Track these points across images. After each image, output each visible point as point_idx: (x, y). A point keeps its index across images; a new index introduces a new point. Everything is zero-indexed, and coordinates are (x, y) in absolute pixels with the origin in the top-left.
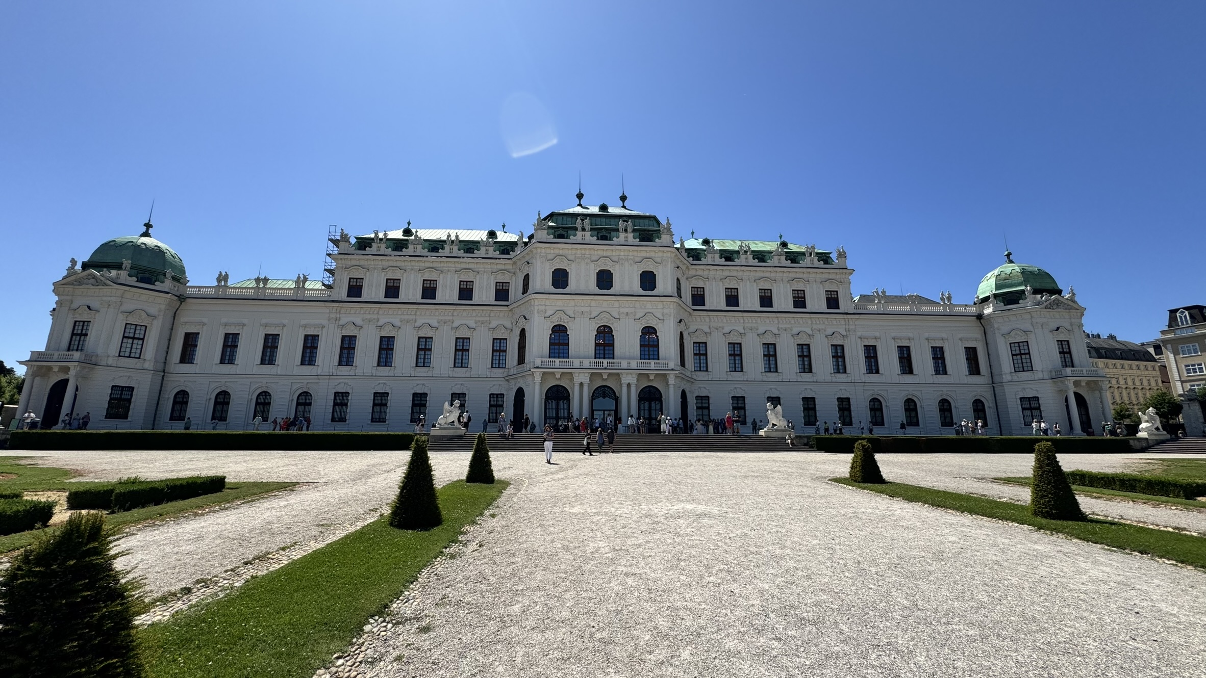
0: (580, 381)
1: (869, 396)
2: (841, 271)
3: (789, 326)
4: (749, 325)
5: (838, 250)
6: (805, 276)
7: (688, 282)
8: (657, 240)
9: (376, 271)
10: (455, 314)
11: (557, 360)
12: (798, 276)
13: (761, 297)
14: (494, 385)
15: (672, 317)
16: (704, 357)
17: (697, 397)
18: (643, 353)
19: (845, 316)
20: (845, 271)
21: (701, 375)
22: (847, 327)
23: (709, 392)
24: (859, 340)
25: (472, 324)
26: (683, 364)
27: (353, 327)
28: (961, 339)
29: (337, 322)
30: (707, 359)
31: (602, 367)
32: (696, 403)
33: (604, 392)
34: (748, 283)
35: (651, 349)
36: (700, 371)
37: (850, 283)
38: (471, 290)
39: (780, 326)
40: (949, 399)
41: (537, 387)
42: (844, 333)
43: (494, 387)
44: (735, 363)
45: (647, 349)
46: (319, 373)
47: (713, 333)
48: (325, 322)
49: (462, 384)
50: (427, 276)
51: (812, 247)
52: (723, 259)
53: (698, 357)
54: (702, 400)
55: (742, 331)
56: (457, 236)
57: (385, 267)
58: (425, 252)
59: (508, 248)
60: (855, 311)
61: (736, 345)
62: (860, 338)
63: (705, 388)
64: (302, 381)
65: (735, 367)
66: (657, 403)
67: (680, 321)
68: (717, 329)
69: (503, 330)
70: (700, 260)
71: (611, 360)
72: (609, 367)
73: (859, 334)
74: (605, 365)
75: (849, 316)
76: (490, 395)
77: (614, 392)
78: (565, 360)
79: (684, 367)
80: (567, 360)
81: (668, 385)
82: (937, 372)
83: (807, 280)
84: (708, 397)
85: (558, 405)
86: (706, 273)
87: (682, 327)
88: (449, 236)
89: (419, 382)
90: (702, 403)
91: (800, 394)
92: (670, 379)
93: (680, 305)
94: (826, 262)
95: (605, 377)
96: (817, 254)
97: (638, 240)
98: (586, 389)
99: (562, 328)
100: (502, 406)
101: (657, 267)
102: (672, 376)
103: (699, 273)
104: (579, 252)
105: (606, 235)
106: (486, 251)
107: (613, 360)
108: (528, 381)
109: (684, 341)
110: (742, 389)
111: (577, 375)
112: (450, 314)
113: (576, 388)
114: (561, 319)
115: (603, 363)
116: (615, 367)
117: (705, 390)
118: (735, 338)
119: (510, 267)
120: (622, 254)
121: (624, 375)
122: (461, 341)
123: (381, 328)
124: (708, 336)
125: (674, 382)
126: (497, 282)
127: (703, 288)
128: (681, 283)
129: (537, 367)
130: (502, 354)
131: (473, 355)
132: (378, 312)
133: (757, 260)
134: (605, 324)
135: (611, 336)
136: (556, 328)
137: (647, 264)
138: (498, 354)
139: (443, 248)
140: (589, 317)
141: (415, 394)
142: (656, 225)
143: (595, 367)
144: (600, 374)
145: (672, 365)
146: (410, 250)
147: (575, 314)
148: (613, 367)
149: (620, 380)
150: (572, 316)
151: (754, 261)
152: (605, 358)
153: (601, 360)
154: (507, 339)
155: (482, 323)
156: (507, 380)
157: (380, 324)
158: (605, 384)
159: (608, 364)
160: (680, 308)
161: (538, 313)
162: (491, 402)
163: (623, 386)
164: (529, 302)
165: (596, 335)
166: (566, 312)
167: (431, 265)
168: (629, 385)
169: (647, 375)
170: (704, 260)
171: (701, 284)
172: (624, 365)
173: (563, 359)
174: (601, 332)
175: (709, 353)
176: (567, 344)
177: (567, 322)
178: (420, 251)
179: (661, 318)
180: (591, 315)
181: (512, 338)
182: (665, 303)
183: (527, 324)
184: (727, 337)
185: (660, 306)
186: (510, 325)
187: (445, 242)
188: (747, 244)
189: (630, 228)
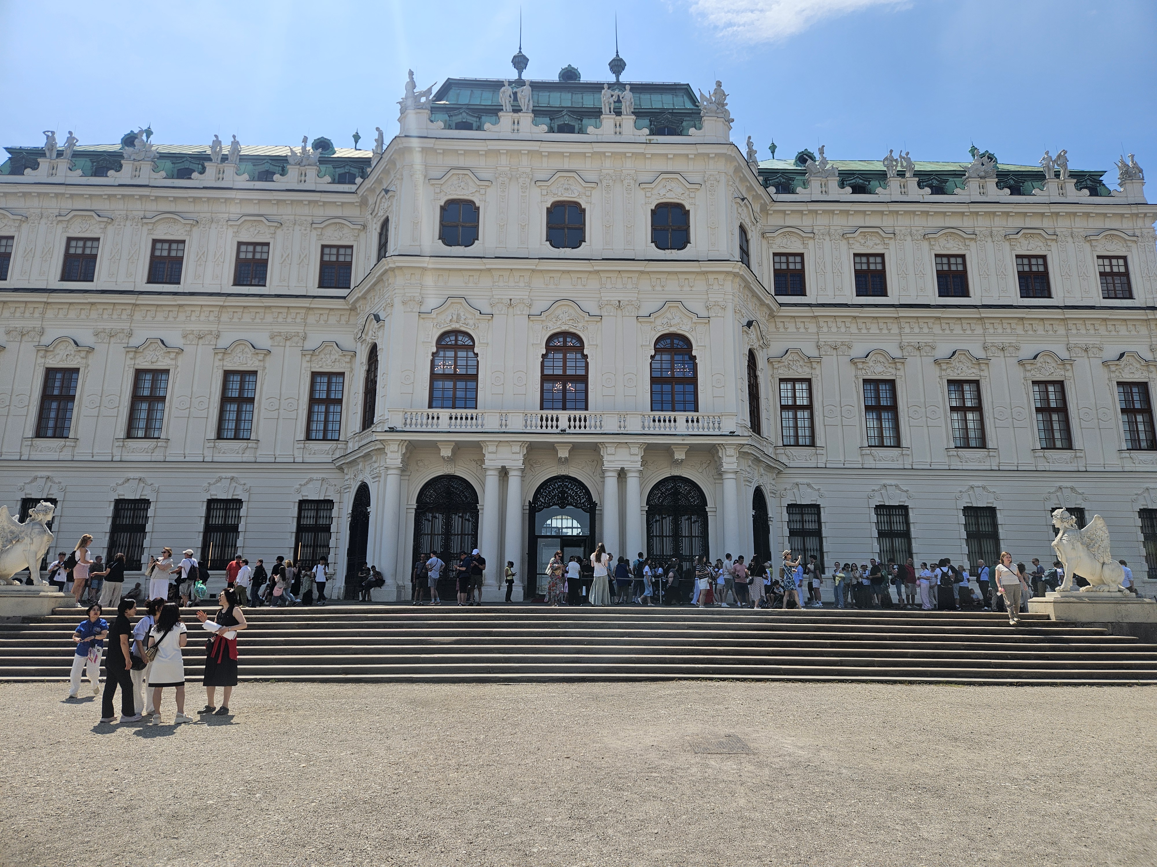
0: (499, 464)
2: (1134, 210)
3: (1013, 340)
4: (914, 340)
5: (1123, 162)
6: (1046, 223)
7: (764, 242)
8: (692, 131)
9: (43, 221)
10: (225, 317)
11: (444, 414)
12: (1030, 223)
13: (941, 275)
14: (311, 480)
15: (730, 312)
16: (806, 414)
17: (789, 506)
18: (658, 398)
19: (1151, 314)
20: (1142, 209)
21: (800, 456)
22: (1155, 341)
23: (821, 496)
25: (264, 342)
26: (756, 425)
30: (812, 418)
31: (554, 430)
32: (789, 522)
33: (563, 492)
34: (908, 242)
35: (678, 388)
36: (797, 445)
38: (264, 264)
39: (990, 339)
41: (392, 480)
42: (1149, 356)
43: (310, 486)
44: (881, 429)
45: (667, 388)
47: (825, 359)
49: (232, 479)
50: (162, 232)
51: (1059, 156)
52: (849, 189)
53: (791, 414)
54: (802, 514)
55: (896, 353)
56: (235, 144)
57: (63, 213)
58: (159, 178)
59: (354, 171)
61: (882, 387)
63: (808, 485)
65: (881, 437)
66: (694, 518)
67: (749, 324)
68: (835, 348)
69: (336, 354)
70: (793, 192)
71: (578, 413)
72: (572, 430)
74: (563, 423)
76: (301, 502)
77: (588, 492)
78: (464, 412)
79: (759, 433)
80: (469, 412)
81: (720, 474)
83: (1051, 232)
84: (817, 507)
85: (448, 524)
86: (807, 221)
87: (753, 338)
88: (217, 142)
89: (131, 475)
90: (802, 522)
91: (1046, 499)
92: (725, 460)
93: (747, 286)
94: (1094, 192)
95: (563, 453)
96: (1073, 175)
97: (647, 131)
98: (514, 482)
99: (460, 338)
100: (327, 529)
101: (692, 195)
102: (731, 451)
103: (791, 221)
104: (504, 160)
105: (572, 123)
106: (303, 178)
107: (583, 413)
108: (376, 465)
109: (759, 373)
110: (900, 489)
111: (492, 448)
112: (212, 318)
113: (492, 482)
114: (458, 315)
115: (557, 420)
116: (588, 430)
117: (809, 490)
118: (879, 368)
119: (352, 212)
120: (608, 163)
121: (611, 450)
122: (237, 378)
123: (46, 349)
124: (815, 365)
125: (734, 466)
126: (323, 247)
127: (802, 255)
128: (749, 236)
129: (392, 430)
130: (332, 408)
131: (263, 410)
132: (43, 314)
133: (928, 190)
134: (565, 328)
135: (579, 356)
136: (448, 340)
137: (668, 188)
138: (323, 408)
139: (202, 171)
140: (526, 312)
141: (119, 504)
142: (689, 105)
143: (539, 430)
144: (552, 447)
145: (729, 425)
146: (125, 175)
147: (492, 305)
148: (583, 430)
149: (600, 461)
150: (486, 309)
151: (922, 192)
152: (564, 408)
153: (555, 413)
154: (343, 374)
155: (287, 339)
156: (340, 468)
157: (46, 340)
158: (563, 471)
159: (572, 423)
160: (747, 292)
161: (404, 303)
162: (304, 522)
163: (607, 474)
164: (385, 278)
165: (543, 356)
166: (472, 302)
167: (172, 208)
168: (622, 474)
169: (668, 450)
170: (802, 193)
171: (795, 247)
172: (611, 425)
173: (459, 412)
174: (557, 349)
175: (816, 405)
176: (475, 377)
177: (471, 322)
178: (146, 175)
179: (703, 313)
180: (530, 306)
181: (352, 370)
182: (711, 277)
183: (380, 334)
184: (860, 366)
185: (700, 285)
186: (347, 341)
187: (208, 158)
188: (904, 155)
189: (628, 103)
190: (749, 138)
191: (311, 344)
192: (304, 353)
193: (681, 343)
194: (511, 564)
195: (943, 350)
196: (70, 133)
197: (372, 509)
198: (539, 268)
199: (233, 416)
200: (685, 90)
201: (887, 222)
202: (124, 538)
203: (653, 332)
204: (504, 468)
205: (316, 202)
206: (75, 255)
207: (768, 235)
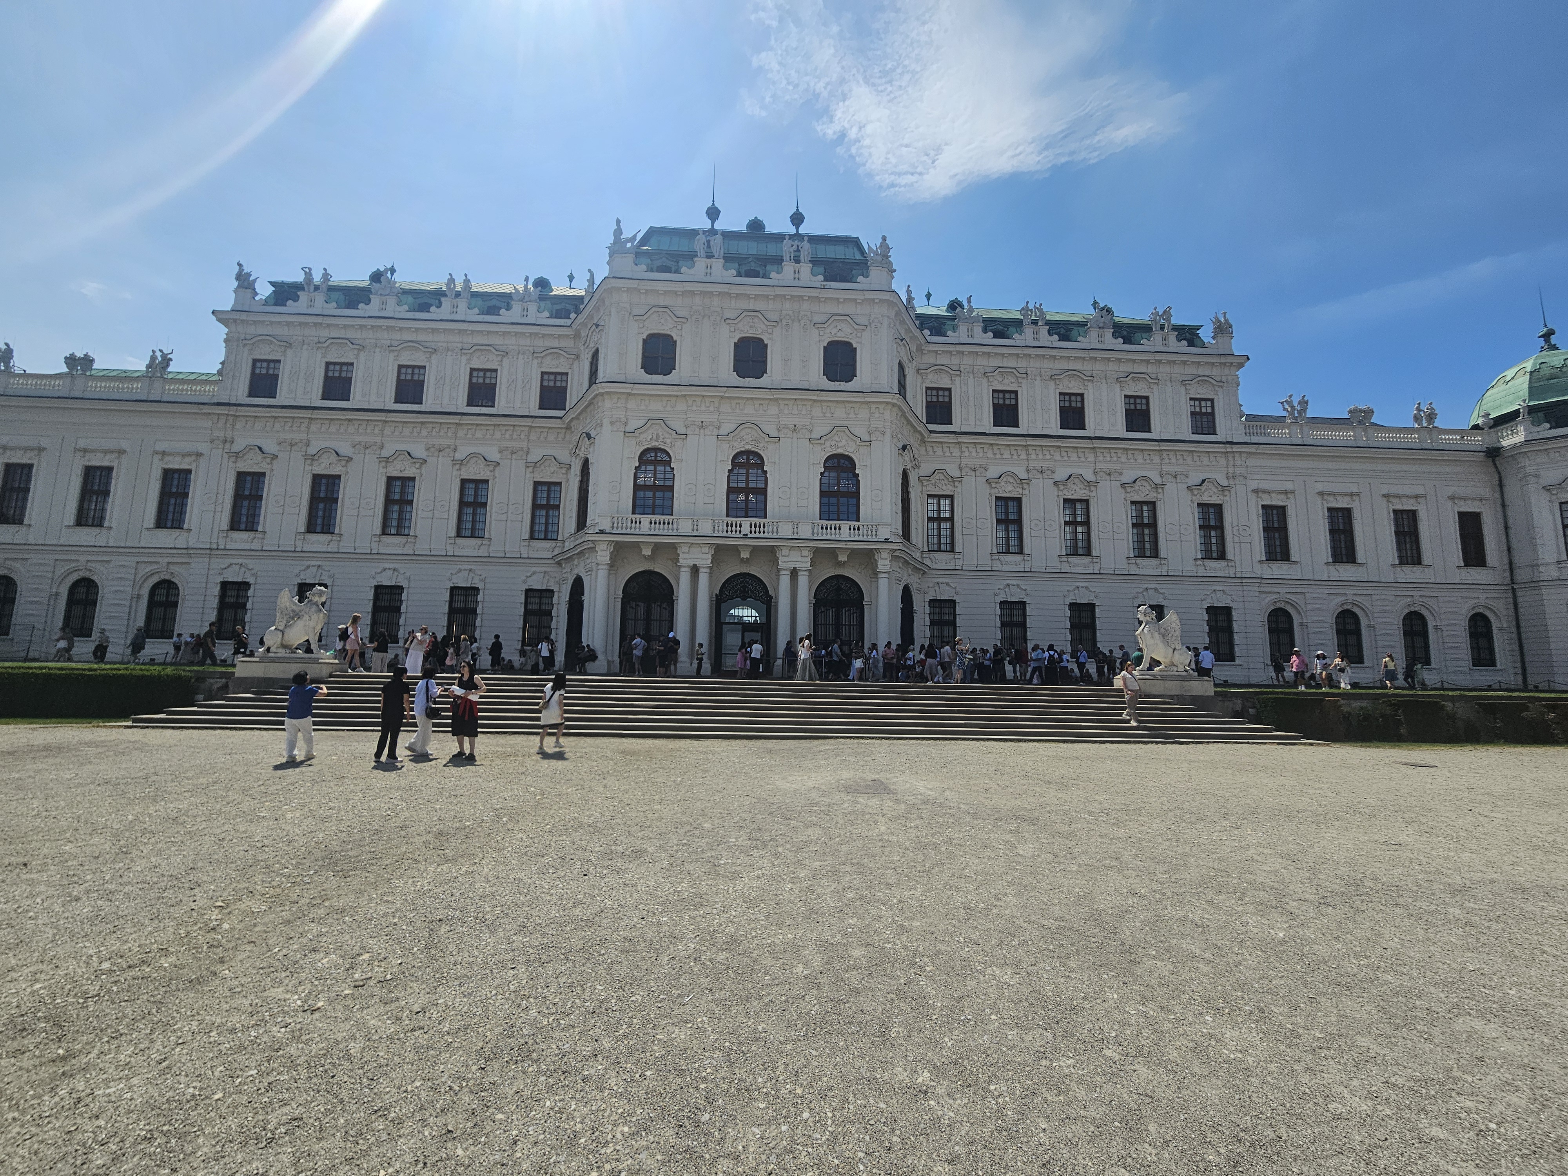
0: (691, 562)
1: (1267, 603)
2: (1221, 360)
3: (1118, 467)
4: (1038, 465)
5: (1215, 320)
6: (1150, 369)
7: (919, 377)
8: (860, 278)
9: (305, 347)
10: (460, 434)
11: (645, 519)
12: (1138, 368)
13: (1062, 410)
14: (535, 573)
15: (888, 437)
16: (948, 525)
17: (931, 601)
18: (825, 509)
19: (1229, 448)
20: (1228, 360)
21: (942, 560)
22: (1231, 470)
23: (957, 593)
24: (1254, 496)
25: (494, 455)
26: (906, 533)
27: (259, 456)
28: (1452, 498)
29: (228, 446)
30: (952, 529)
31: (738, 534)
32: (930, 614)
33: (745, 587)
34: (1038, 382)
35: (843, 500)
36: (939, 550)
37: (1238, 385)
38: (493, 387)
39: (1099, 466)
40: (1424, 612)
41: (602, 574)
42: (1225, 483)
43: (534, 577)
44: (1008, 538)
45: (833, 500)
46: (191, 545)
47: (965, 479)
48: (203, 447)
49: (470, 570)
50: (406, 359)
52: (991, 334)
53: (935, 524)
54: (941, 608)
55: (1023, 475)
56: (467, 281)
57: (322, 340)
58: (402, 311)
59: (568, 307)
60: (1246, 439)
61: (1010, 503)
62: (1256, 491)
63: (947, 584)
64: (156, 560)
65: (1008, 545)
66: (853, 609)
67: (904, 448)
68: (974, 470)
69: (554, 466)
70: (945, 335)
71: (757, 520)
72: (753, 535)
73: (1253, 485)
74: (746, 529)
75: (1236, 448)
76: (527, 591)
77: (765, 588)
78: (662, 518)
79: (909, 540)
80: (666, 518)
81: (875, 574)
82: (1404, 560)
83: (1153, 377)
84: (953, 602)
85: (648, 612)
86: (955, 361)
87: (907, 460)
88: (451, 280)
89: (387, 566)
90: (942, 614)
91: (1134, 598)
92: (880, 562)
93: (903, 415)
94: (1192, 343)
95: (745, 555)
96: (1175, 328)
97: (821, 278)
98: (704, 578)
99: (659, 455)
100: (549, 613)
101: (859, 335)
102: (885, 555)
103: (944, 360)
104: (698, 300)
105: (758, 269)
106: (525, 313)
107: (762, 520)
108: (588, 561)
109: (910, 489)
110: (1020, 588)
111: (685, 549)
112: (450, 434)
113: (685, 577)
114: (658, 435)
115: (740, 526)
116: (766, 535)
117: (947, 588)
118: (1010, 488)
119: (570, 343)
120: (787, 305)
121: (785, 552)
122: (472, 486)
123: (313, 458)
124: (957, 484)
125: (888, 568)
126: (543, 373)
127: (950, 390)
128: (906, 372)
129: (602, 532)
130: (551, 513)
131: (494, 514)
132: (308, 427)
133: (1056, 337)
134: (748, 447)
135: (760, 471)
136: (648, 456)
137: (839, 327)
138: (543, 512)
139: (439, 306)
140: (716, 432)
141: (378, 589)
142: (858, 256)
143: (725, 534)
144: (735, 549)
145: (884, 533)
146: (374, 308)
147: (686, 426)
148: (762, 535)
149: (776, 561)
150: (682, 430)
151: (1051, 338)
152: (747, 516)
153: (738, 520)
154: (560, 484)
155: (513, 453)
156: (559, 564)
157: (312, 450)
158: (744, 570)
159: (753, 529)
160: (903, 420)
161: (612, 423)
162: (530, 607)
163: (782, 573)
164: (595, 401)
165: (729, 471)
166: (669, 423)
167: (413, 337)
168: (794, 573)
169: (832, 553)
170: (951, 336)
171: (945, 382)
172: (786, 531)
173: (658, 518)
174: (741, 466)
175: (957, 518)
176: (671, 488)
177: (668, 441)
178: (392, 308)
179: (866, 437)
180: (719, 428)
181: (568, 481)
182: (873, 406)
183: (591, 450)
184: (994, 485)
185: (864, 413)
186: (563, 455)
187: (444, 294)
188: (1037, 306)
189: (806, 253)
190: (909, 286)
191: (534, 457)
192: (527, 465)
193: (847, 463)
194: (701, 645)
195: (1061, 474)
196: (325, 269)
197: (585, 598)
198: (727, 395)
199: (470, 518)
200: (855, 242)
201: (1022, 364)
202: (383, 616)
203: (823, 453)
204: (695, 565)
205: (537, 334)
206: (333, 378)
207: (922, 371)
